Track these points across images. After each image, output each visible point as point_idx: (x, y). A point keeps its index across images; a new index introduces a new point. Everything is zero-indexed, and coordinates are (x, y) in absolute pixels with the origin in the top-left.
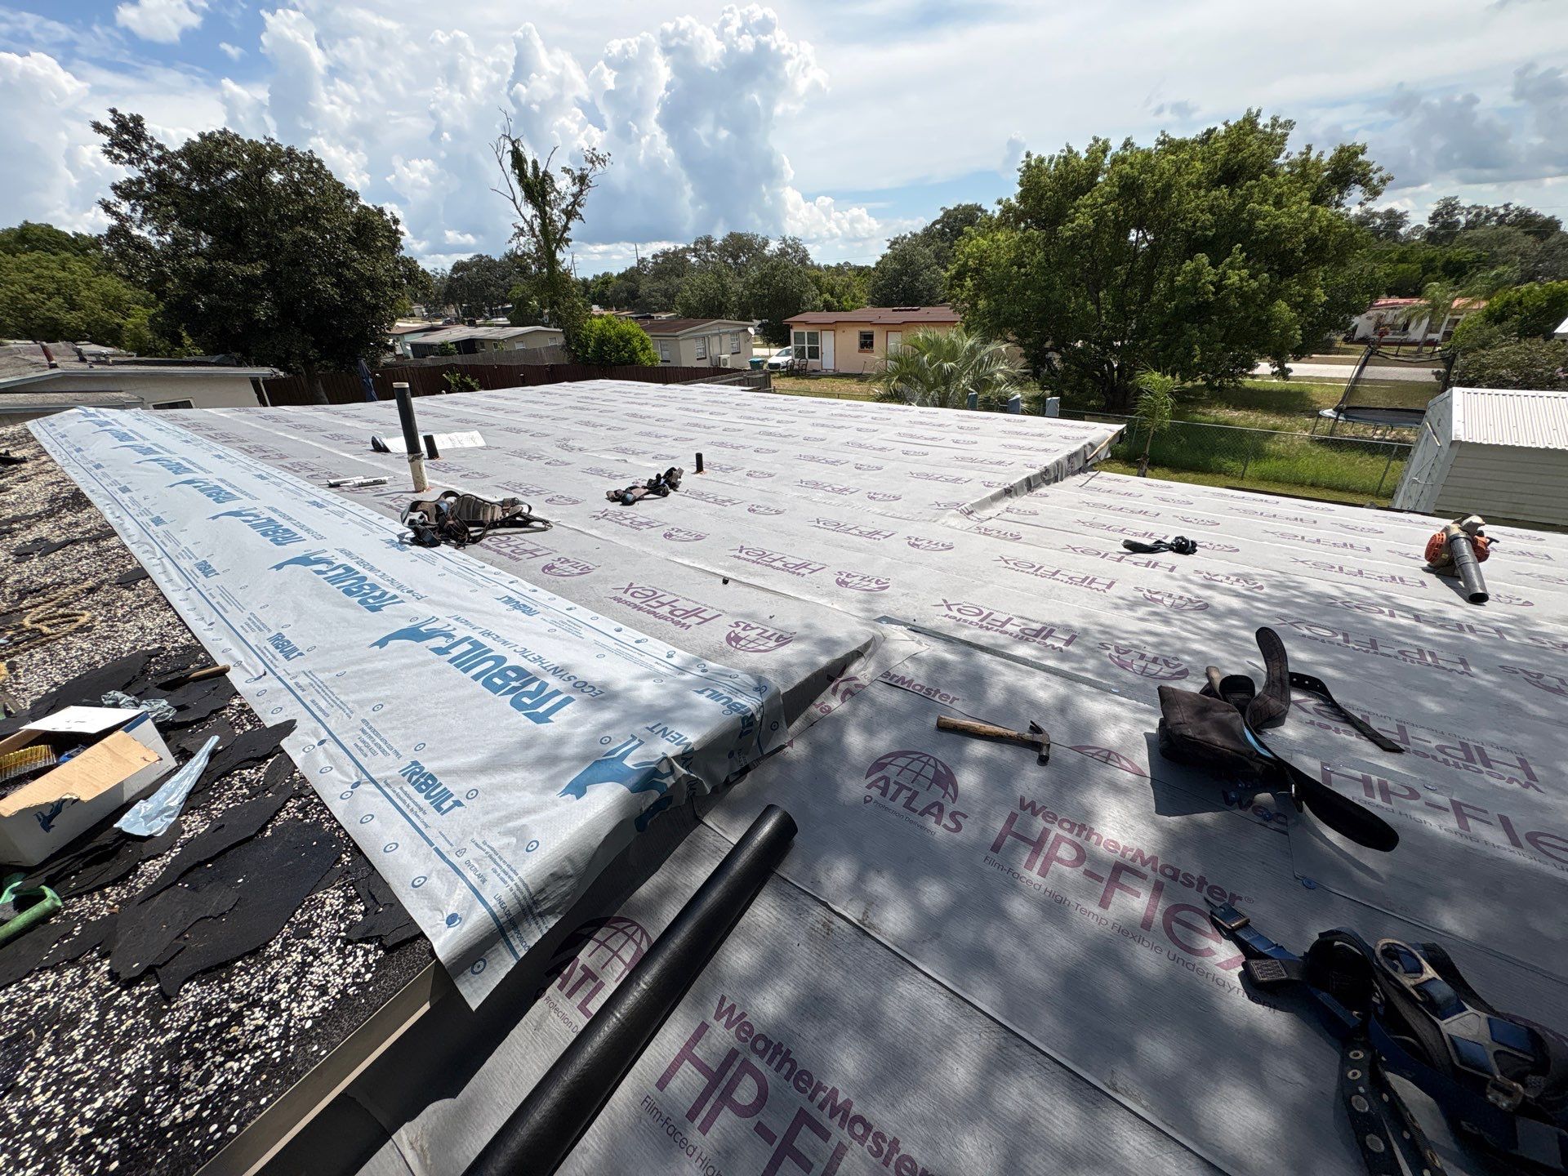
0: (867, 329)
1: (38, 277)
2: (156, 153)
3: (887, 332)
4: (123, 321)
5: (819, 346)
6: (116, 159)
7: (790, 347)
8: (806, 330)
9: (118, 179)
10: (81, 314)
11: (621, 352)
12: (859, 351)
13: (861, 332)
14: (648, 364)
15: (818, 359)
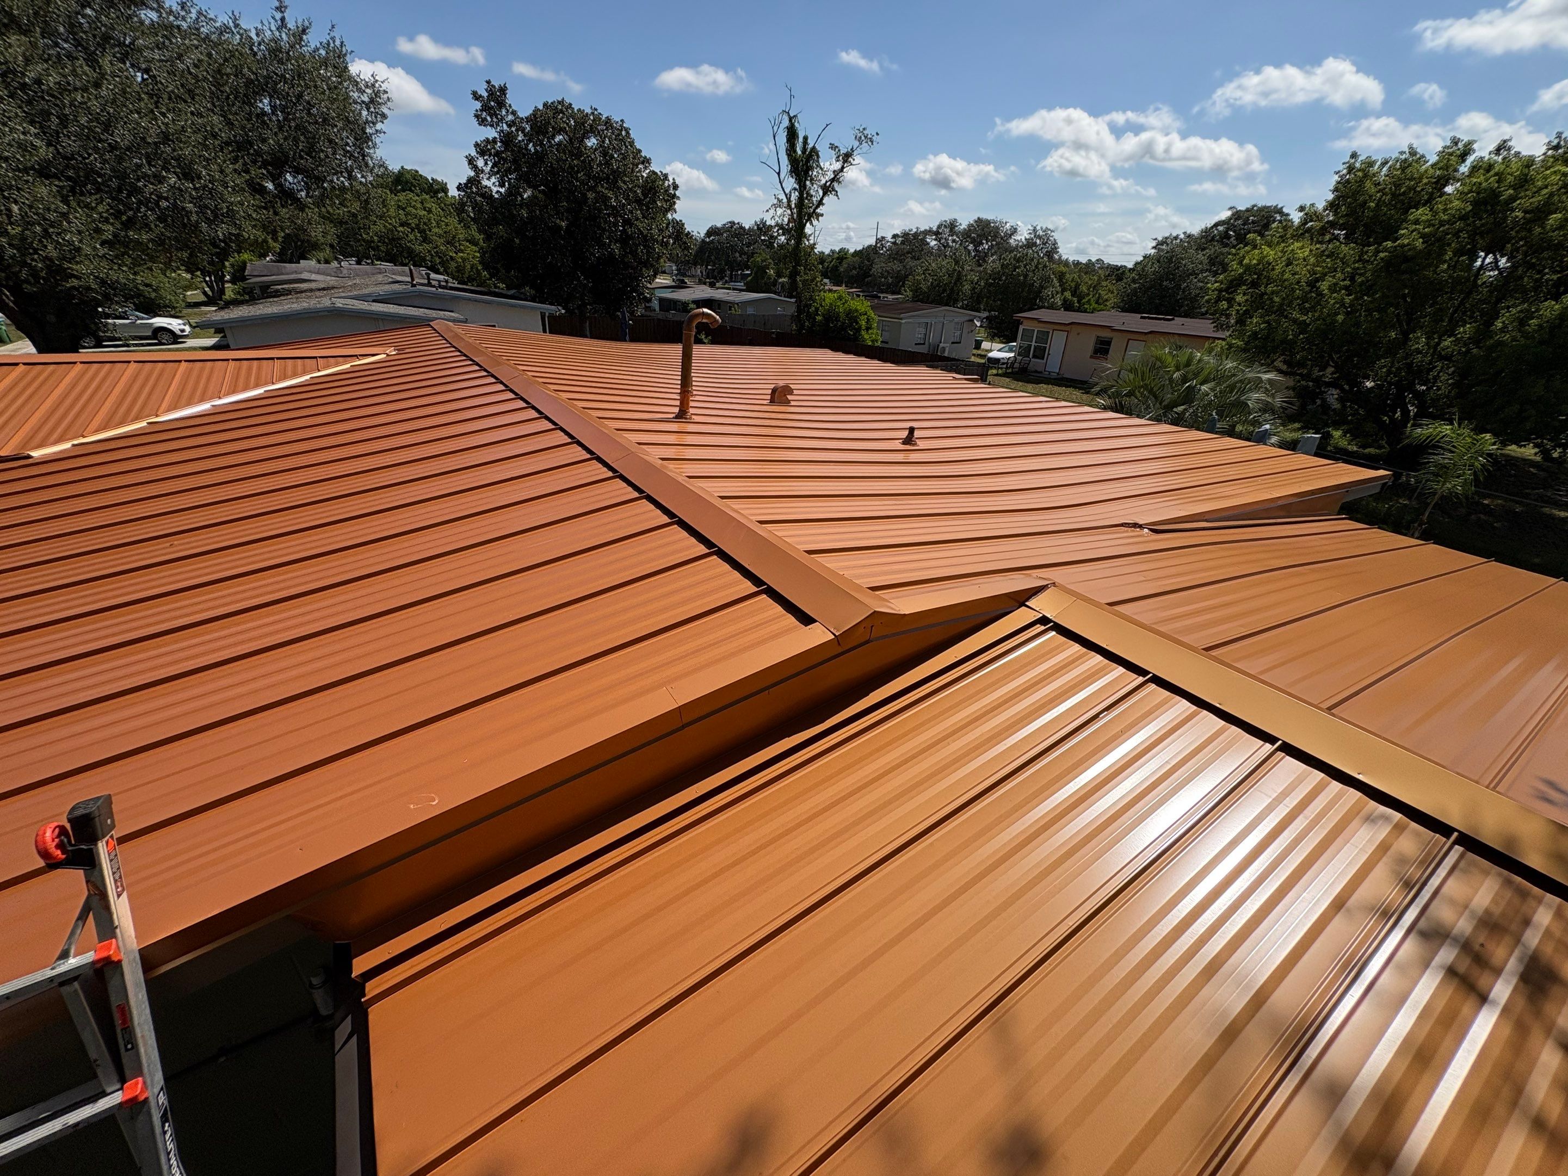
0: (1105, 334)
1: (407, 214)
2: (510, 117)
3: (1129, 340)
4: (454, 255)
5: (1048, 346)
6: (482, 122)
7: (1015, 344)
8: (1037, 328)
9: (480, 138)
10: (427, 247)
11: (845, 329)
12: (1092, 357)
13: (1098, 337)
14: (869, 342)
15: (1043, 359)
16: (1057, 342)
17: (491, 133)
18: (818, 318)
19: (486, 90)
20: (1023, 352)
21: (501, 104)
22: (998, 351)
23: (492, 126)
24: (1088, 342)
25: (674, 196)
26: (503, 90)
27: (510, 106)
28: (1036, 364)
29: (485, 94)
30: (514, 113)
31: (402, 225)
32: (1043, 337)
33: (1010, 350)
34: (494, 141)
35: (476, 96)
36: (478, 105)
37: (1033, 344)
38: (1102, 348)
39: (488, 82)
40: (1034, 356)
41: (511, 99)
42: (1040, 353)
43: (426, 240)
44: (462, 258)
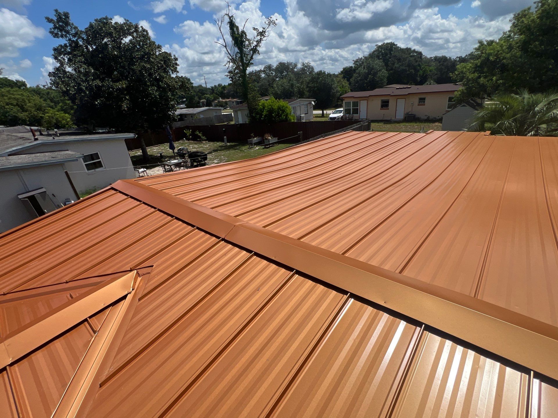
0: (386, 98)
1: (9, 99)
2: (73, 31)
3: (397, 99)
4: (43, 115)
5: (359, 108)
6: (56, 36)
7: (342, 109)
8: (352, 101)
9: (56, 45)
10: (26, 114)
11: (281, 116)
12: (381, 109)
13: (382, 100)
14: (293, 121)
15: (358, 114)
16: (363, 106)
17: (63, 41)
18: (265, 113)
19: (55, 16)
20: (347, 111)
21: (67, 24)
22: (333, 114)
23: (62, 36)
24: (378, 103)
25: (176, 64)
26: (66, 15)
27: (73, 24)
28: (356, 116)
29: (55, 19)
30: (75, 28)
31: (7, 104)
32: (356, 104)
33: (340, 112)
34: (65, 45)
35: (50, 20)
36: (51, 25)
37: (351, 108)
38: (385, 104)
39: (56, 11)
40: (353, 113)
41: (72, 20)
42: (356, 111)
43: (23, 110)
44: (47, 116)
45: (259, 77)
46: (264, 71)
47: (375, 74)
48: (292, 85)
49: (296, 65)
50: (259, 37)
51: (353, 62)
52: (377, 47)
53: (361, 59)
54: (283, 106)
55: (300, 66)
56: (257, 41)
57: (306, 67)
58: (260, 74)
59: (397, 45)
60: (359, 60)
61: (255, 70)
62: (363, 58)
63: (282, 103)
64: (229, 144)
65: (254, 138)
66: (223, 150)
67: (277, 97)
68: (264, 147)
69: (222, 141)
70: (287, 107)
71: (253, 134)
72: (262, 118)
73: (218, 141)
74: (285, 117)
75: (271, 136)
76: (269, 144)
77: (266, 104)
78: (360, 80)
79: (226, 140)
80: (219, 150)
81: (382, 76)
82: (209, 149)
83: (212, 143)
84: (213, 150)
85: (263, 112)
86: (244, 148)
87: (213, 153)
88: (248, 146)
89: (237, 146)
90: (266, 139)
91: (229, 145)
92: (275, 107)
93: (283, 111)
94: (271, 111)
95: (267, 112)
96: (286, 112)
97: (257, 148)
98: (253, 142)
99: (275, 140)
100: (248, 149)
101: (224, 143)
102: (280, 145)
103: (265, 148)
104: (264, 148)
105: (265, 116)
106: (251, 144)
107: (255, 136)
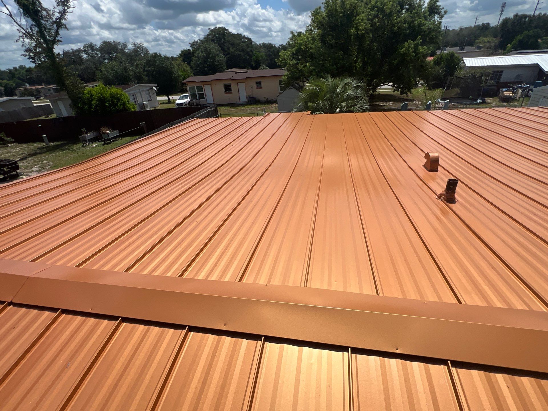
0: (227, 82)
3: (238, 83)
5: (204, 92)
7: (188, 94)
8: (195, 86)
11: (117, 104)
12: (225, 93)
13: (224, 84)
14: (133, 110)
15: (204, 98)
16: (208, 91)
18: (94, 103)
20: (193, 96)
22: (179, 100)
24: (220, 87)
28: (202, 101)
32: (200, 89)
33: (186, 97)
37: (197, 93)
38: (228, 88)
40: (200, 98)
42: (202, 96)
45: (80, 58)
46: (85, 51)
47: (214, 58)
48: (125, 69)
49: (125, 46)
50: (61, 8)
51: (190, 45)
52: (211, 31)
53: (197, 42)
54: (117, 94)
55: (130, 46)
56: (59, 13)
57: (138, 47)
58: (79, 54)
59: (228, 30)
60: (195, 44)
61: (72, 49)
62: (199, 41)
63: (114, 90)
64: (52, 144)
65: (87, 133)
66: (44, 153)
67: (108, 82)
68: (103, 143)
69: (42, 140)
70: (122, 95)
71: (84, 129)
72: (92, 108)
73: (34, 141)
74: (122, 106)
75: (108, 128)
76: (110, 139)
77: (94, 92)
78: (201, 64)
79: (46, 139)
80: (39, 153)
81: (220, 60)
82: (22, 154)
83: (24, 146)
84: (29, 155)
85: (92, 101)
86: (75, 147)
87: (30, 159)
88: (80, 144)
89: (65, 146)
90: (104, 133)
91: (53, 146)
92: (107, 95)
93: (119, 99)
94: (102, 100)
95: (97, 101)
96: (122, 101)
97: (95, 145)
98: (87, 139)
99: (116, 133)
100: (82, 148)
101: (44, 144)
102: (124, 139)
103: (105, 144)
104: (103, 145)
105: (96, 106)
106: (86, 141)
107: (88, 131)
